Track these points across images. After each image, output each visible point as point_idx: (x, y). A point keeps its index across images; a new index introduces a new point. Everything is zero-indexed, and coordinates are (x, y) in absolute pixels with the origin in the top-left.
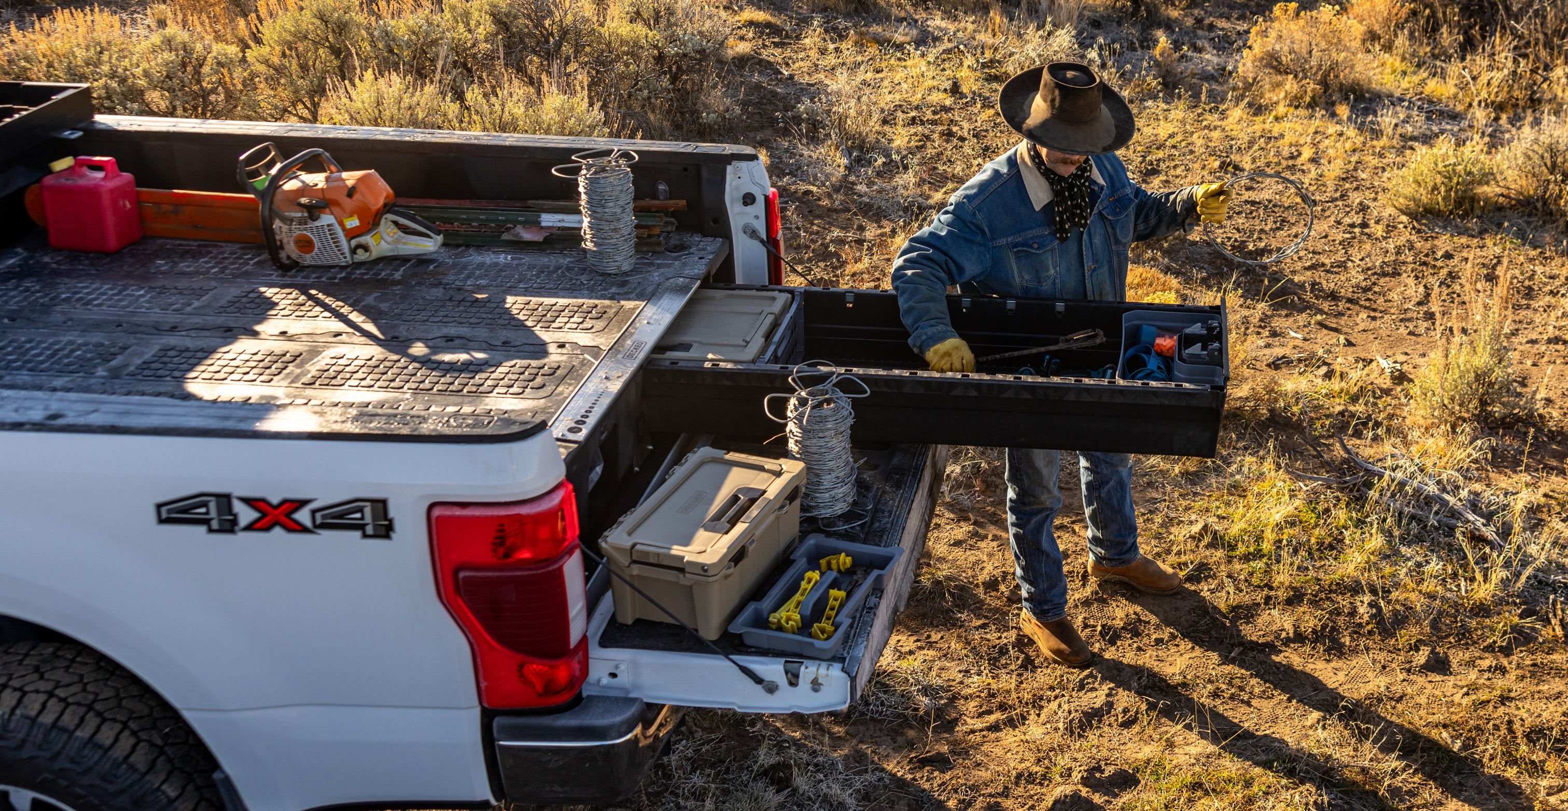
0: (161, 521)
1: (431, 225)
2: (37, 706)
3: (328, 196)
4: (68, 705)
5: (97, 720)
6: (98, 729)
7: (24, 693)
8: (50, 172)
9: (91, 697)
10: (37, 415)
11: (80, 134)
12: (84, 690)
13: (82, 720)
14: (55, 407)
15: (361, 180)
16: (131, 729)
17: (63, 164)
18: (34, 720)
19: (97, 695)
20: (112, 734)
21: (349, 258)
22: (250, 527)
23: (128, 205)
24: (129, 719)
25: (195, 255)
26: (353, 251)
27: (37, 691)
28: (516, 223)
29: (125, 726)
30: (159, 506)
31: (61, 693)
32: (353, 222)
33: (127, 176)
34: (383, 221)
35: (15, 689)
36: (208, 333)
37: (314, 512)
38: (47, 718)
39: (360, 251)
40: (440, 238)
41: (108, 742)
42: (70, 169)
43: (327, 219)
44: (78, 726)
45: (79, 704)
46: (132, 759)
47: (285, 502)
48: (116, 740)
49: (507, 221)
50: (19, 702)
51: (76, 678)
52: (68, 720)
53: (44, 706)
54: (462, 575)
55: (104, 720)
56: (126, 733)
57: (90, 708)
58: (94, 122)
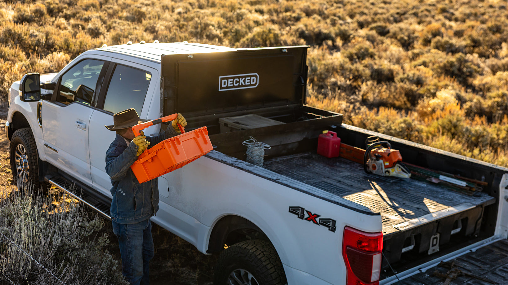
0: (290, 211)
1: (409, 171)
2: (258, 253)
3: (383, 155)
4: (265, 256)
5: (269, 262)
6: (268, 264)
7: (258, 250)
8: (322, 133)
9: (270, 256)
10: (274, 178)
11: (335, 127)
12: (270, 254)
13: (266, 260)
14: (279, 178)
15: (393, 152)
16: (275, 268)
17: (325, 132)
18: (256, 256)
19: (272, 257)
20: (270, 267)
21: (384, 174)
22: (306, 219)
23: (337, 146)
24: (276, 265)
25: (346, 163)
26: (385, 172)
27: (260, 250)
28: (433, 176)
29: (274, 266)
30: (290, 207)
31: (264, 253)
32: (387, 164)
33: (339, 139)
34: (396, 166)
35: (256, 248)
36: (334, 181)
37: (320, 219)
38: (259, 257)
39: (387, 173)
40: (410, 175)
41: (269, 268)
42: (326, 134)
43: (381, 161)
44: (264, 261)
45: (267, 257)
46: (272, 275)
47: (315, 214)
48: (271, 268)
49: (430, 175)
50: (256, 251)
51: (269, 251)
52: (263, 259)
53: (260, 254)
54: (348, 248)
55: (270, 263)
56: (274, 268)
57: (262, 252)
58: (341, 125)
